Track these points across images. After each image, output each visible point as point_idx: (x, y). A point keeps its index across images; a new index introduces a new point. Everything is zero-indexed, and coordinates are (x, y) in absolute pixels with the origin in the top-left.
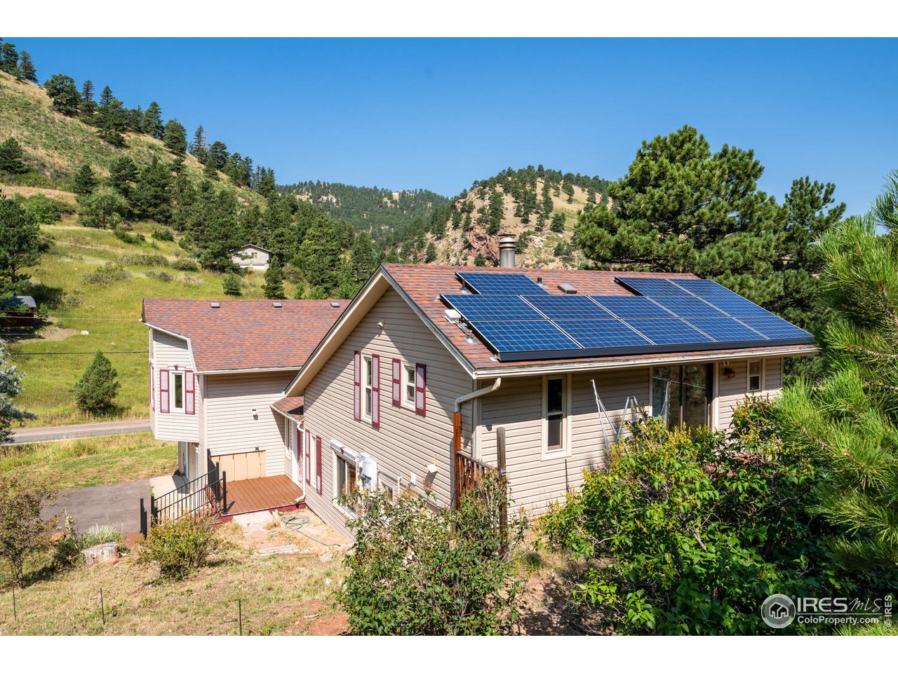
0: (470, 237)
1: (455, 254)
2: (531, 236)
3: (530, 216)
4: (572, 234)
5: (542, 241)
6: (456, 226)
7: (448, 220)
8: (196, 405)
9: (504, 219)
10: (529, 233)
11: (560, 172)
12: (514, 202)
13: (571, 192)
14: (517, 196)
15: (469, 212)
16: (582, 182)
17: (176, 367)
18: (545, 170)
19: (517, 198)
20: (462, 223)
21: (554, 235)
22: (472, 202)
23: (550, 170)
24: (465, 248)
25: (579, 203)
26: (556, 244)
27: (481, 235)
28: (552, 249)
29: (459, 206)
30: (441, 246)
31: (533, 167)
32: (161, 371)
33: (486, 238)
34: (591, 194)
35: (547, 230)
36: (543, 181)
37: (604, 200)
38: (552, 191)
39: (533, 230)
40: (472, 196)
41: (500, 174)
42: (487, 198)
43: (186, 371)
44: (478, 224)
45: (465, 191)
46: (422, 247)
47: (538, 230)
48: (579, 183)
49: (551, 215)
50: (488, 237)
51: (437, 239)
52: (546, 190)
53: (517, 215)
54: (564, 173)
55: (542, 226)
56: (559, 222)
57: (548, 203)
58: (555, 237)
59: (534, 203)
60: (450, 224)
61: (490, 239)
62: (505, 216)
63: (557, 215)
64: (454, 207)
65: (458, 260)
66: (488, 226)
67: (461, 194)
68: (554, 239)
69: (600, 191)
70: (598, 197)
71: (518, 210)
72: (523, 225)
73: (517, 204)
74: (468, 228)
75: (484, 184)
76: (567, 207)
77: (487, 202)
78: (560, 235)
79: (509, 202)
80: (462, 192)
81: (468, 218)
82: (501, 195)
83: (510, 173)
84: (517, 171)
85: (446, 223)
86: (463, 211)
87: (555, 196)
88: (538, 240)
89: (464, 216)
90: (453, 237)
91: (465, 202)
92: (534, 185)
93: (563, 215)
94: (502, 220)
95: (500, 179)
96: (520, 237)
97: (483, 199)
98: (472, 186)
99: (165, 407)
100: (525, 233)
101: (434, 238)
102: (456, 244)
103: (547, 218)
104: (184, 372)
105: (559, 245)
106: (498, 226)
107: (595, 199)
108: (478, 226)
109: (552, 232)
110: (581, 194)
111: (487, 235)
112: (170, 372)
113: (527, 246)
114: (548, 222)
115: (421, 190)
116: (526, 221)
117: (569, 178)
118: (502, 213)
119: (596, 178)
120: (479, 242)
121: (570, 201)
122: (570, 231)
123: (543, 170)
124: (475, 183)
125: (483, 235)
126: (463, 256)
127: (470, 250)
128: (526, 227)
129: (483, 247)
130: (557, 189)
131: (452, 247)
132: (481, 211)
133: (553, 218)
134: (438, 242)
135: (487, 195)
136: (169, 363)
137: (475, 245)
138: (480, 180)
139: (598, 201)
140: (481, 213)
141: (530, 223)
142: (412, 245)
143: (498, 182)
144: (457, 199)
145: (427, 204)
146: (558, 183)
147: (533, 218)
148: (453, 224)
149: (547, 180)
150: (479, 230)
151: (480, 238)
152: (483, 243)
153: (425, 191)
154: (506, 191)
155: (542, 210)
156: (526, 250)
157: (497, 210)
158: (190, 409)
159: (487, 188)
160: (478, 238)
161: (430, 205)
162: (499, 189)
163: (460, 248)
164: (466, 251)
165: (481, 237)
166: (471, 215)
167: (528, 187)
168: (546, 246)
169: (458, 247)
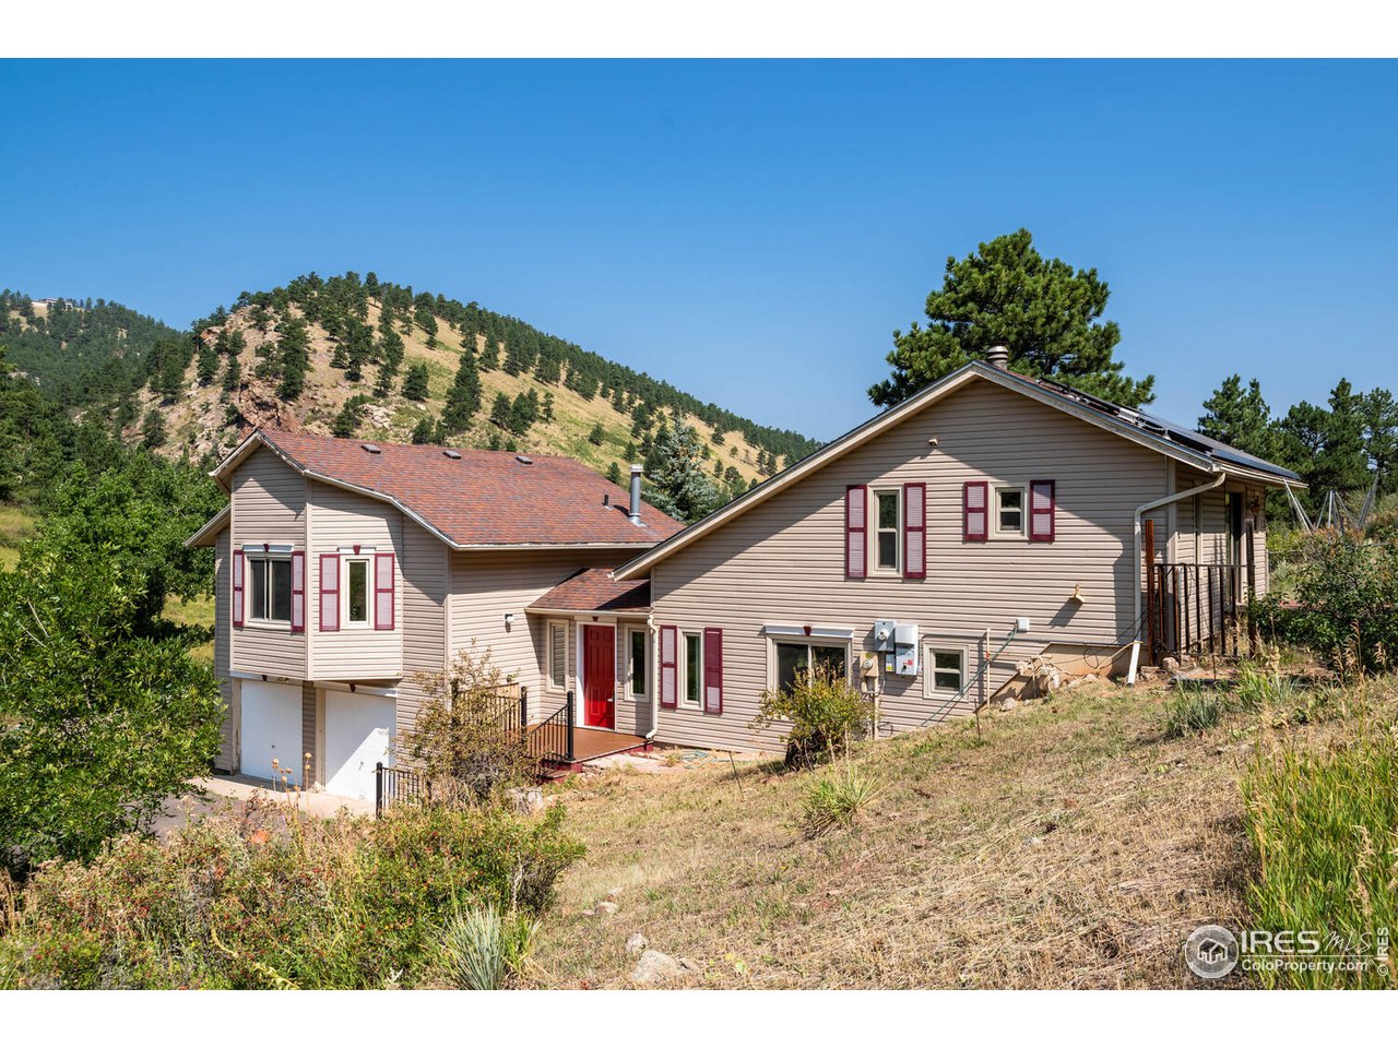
0: (240, 401)
1: (209, 435)
2: (367, 406)
3: (362, 367)
4: (442, 404)
5: (388, 415)
6: (206, 380)
7: (186, 365)
8: (396, 613)
9: (311, 370)
10: (362, 400)
11: (409, 290)
12: (328, 339)
13: (431, 329)
14: (332, 328)
15: (233, 353)
16: (451, 312)
17: (357, 549)
18: (379, 283)
19: (333, 332)
20: (220, 374)
21: (410, 405)
22: (241, 334)
23: (390, 284)
24: (228, 424)
25: (447, 349)
26: (415, 422)
27: (265, 399)
28: (407, 431)
29: (211, 340)
30: (174, 417)
31: (357, 276)
32: (322, 556)
33: (275, 406)
34: (469, 334)
35: (395, 396)
36: (380, 305)
37: (491, 345)
38: (397, 325)
39: (369, 394)
40: (238, 323)
41: (293, 282)
42: (273, 328)
43: (377, 556)
44: (259, 377)
45: (221, 310)
46: (131, 418)
47: (379, 394)
48: (443, 312)
49: (403, 367)
50: (280, 404)
51: (165, 403)
52: (386, 319)
53: (336, 364)
54: (415, 293)
55: (386, 387)
56: (418, 381)
57: (394, 347)
58: (413, 408)
59: (369, 343)
60: (191, 374)
61: (284, 408)
62: (312, 365)
63: (414, 369)
64: (197, 340)
65: (216, 447)
66: (277, 382)
67: (212, 317)
68: (410, 413)
69: (482, 330)
70: (481, 342)
71: (339, 355)
72: (349, 383)
73: (336, 345)
74: (232, 383)
75: (264, 300)
76: (427, 356)
77: (272, 337)
78: (422, 407)
79: (318, 339)
80: (215, 312)
81: (234, 366)
82: (298, 324)
83: (314, 282)
84: (326, 281)
85: (183, 372)
86: (220, 349)
87: (404, 333)
88: (380, 414)
89: (224, 361)
90: (202, 400)
91: (224, 332)
92: (363, 310)
93: (424, 367)
94: (307, 372)
95: (297, 292)
96: (346, 406)
97: (261, 329)
98: (237, 302)
99: (329, 621)
100: (355, 398)
101: (158, 401)
102: (209, 416)
103: (395, 373)
104: (372, 559)
105: (422, 423)
106: (301, 383)
107: (476, 343)
108: (259, 382)
109: (406, 400)
110: (448, 333)
111: (277, 400)
112: (343, 559)
113: (358, 424)
114: (398, 381)
115: (101, 302)
116: (354, 377)
117: (424, 301)
118: (307, 359)
119: (472, 306)
120: (261, 413)
121: (431, 344)
122: (438, 399)
123: (375, 283)
124: (242, 297)
125: (269, 400)
126: (226, 440)
127: (241, 426)
128: (355, 387)
129: (269, 423)
130: (407, 321)
131: (200, 421)
132: (264, 351)
133: (407, 373)
134: (167, 409)
135: (272, 322)
136: (340, 543)
137: (252, 418)
138: (253, 292)
139: (481, 347)
140: (265, 356)
141: (363, 381)
142: (106, 412)
143: (293, 299)
144: (202, 326)
145: (115, 332)
146: (406, 309)
147: (369, 373)
148: (199, 376)
149: (386, 303)
150: (260, 389)
151: (262, 405)
152: (268, 414)
153: (111, 304)
154: (311, 315)
155: (383, 358)
156: (358, 432)
157: (298, 351)
158: (384, 620)
159: (271, 309)
160: (257, 404)
161: (123, 334)
162: (296, 313)
163: (219, 423)
164: (232, 429)
165: (266, 404)
166: (239, 359)
167: (353, 313)
168: (396, 425)
169: (213, 420)
